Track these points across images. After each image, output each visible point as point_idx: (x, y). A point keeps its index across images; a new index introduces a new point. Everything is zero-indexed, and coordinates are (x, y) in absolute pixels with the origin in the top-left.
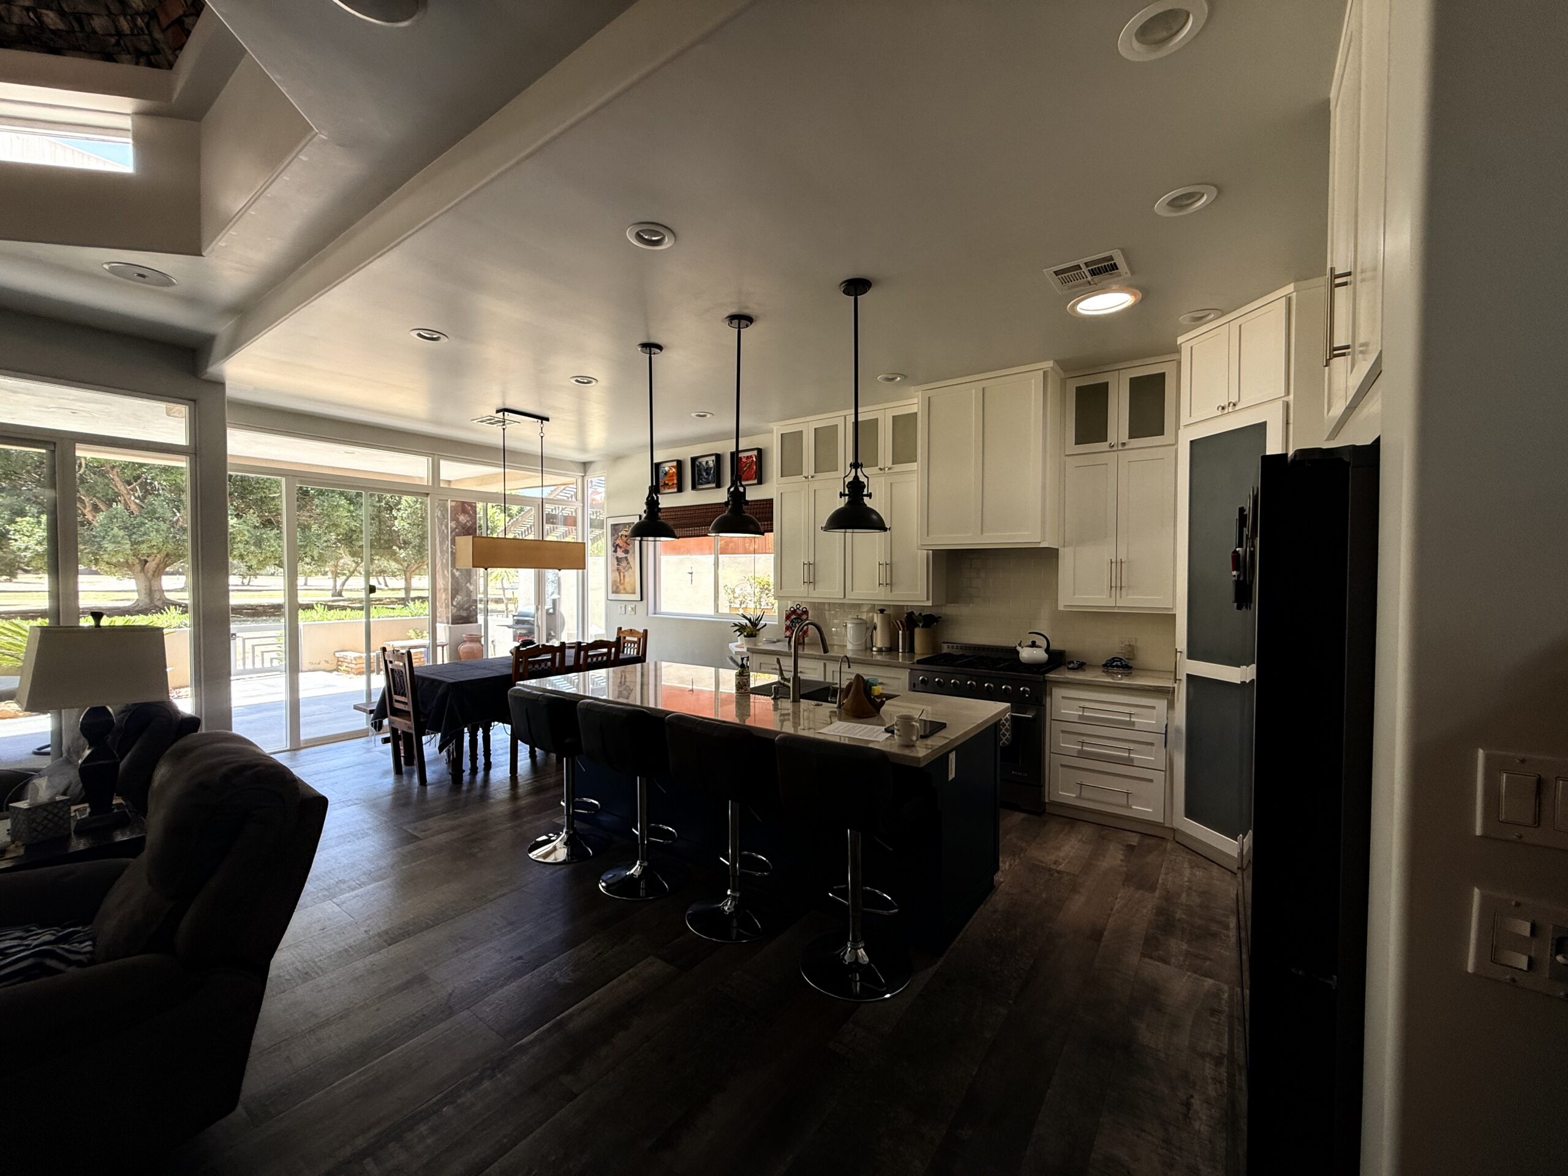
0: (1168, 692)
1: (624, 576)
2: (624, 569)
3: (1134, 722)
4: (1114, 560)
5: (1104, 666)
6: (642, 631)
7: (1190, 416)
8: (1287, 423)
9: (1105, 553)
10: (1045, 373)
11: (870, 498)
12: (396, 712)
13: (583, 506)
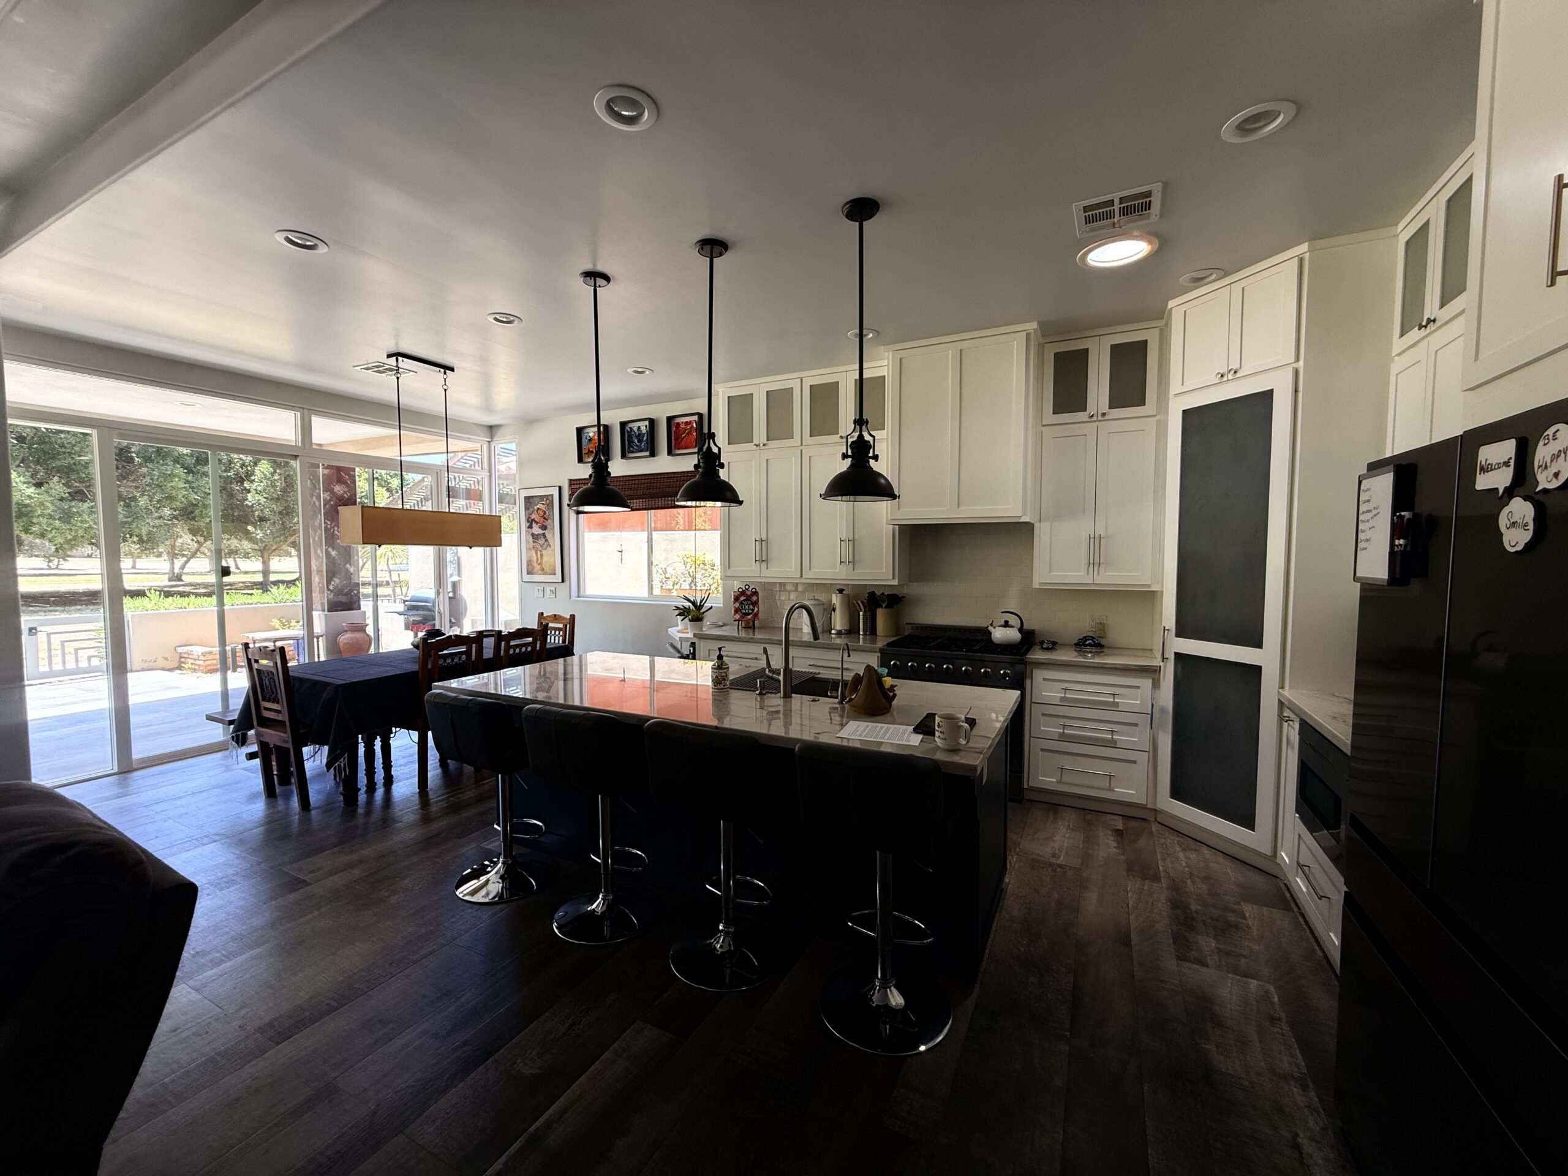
0: (1155, 671)
1: (542, 555)
2: (541, 547)
3: (1118, 703)
4: (1092, 536)
5: (1076, 645)
6: (568, 617)
7: (1183, 384)
8: (1296, 391)
9: (1084, 527)
10: (1028, 335)
11: (877, 460)
12: (264, 722)
13: (490, 476)
